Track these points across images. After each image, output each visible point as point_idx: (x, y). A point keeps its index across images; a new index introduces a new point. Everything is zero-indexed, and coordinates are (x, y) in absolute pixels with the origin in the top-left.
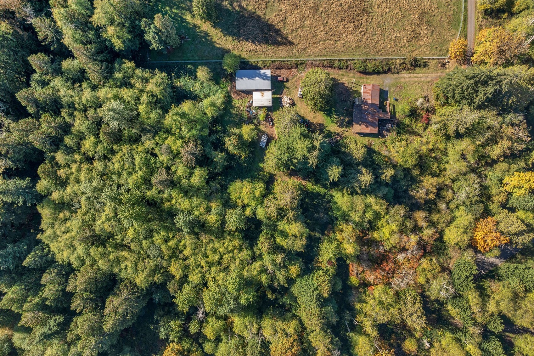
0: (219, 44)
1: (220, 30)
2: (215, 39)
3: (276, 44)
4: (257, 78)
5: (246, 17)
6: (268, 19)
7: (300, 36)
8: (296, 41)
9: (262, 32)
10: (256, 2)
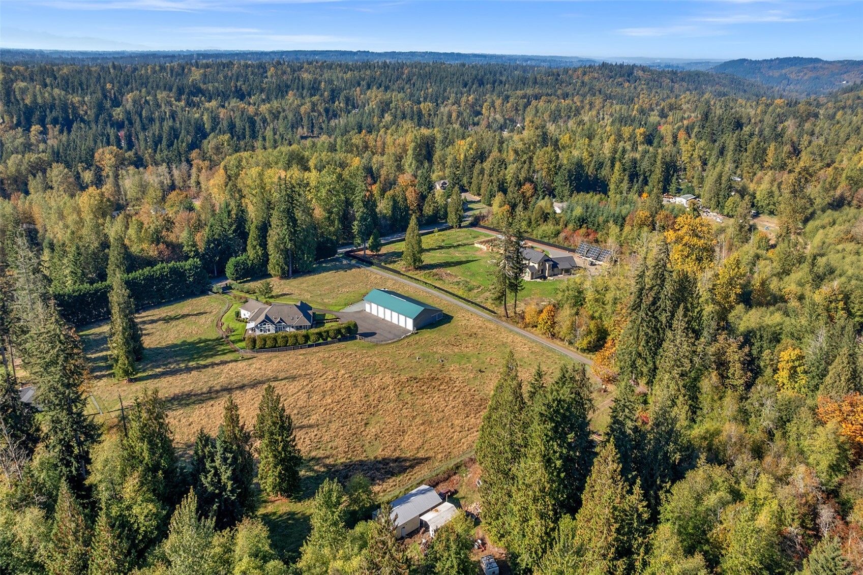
3: (407, 469)
5: (342, 469)
6: (375, 458)
7: (431, 449)
8: (431, 454)
9: (378, 470)
10: (345, 452)
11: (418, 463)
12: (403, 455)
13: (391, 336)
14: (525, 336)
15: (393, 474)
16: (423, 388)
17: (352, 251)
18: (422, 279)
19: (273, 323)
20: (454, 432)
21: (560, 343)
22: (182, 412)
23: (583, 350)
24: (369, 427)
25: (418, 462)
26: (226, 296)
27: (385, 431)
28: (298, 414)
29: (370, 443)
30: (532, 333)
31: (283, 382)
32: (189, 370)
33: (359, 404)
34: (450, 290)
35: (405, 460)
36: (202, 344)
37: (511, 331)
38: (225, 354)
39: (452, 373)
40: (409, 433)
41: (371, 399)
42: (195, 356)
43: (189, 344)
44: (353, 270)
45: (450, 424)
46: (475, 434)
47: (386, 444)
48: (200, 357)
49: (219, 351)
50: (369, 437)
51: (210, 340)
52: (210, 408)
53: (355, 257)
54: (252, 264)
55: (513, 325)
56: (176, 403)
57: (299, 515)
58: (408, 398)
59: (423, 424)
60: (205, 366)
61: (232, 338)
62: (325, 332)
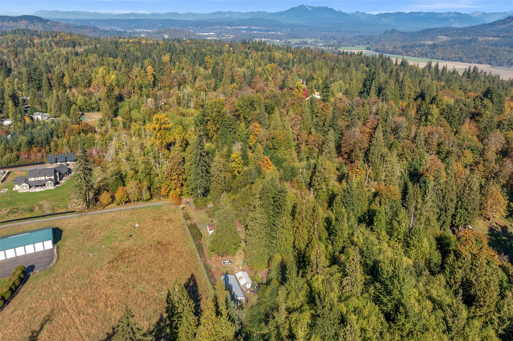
7: (186, 272)
8: (189, 274)
11: (194, 280)
13: (48, 259)
14: (112, 211)
16: (126, 261)
21: (131, 204)
24: (146, 291)
27: (156, 286)
37: (101, 214)
39: (122, 246)
50: (156, 294)
55: (95, 211)
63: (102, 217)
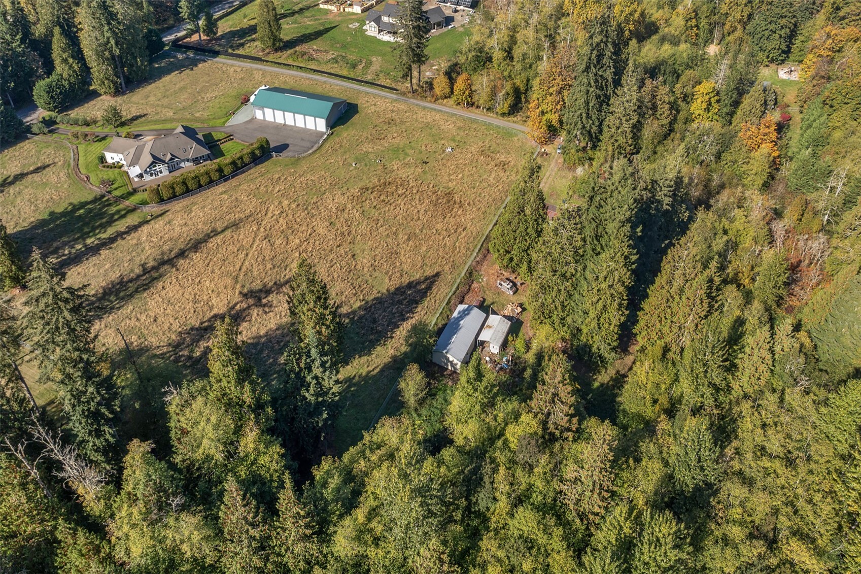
0: (376, 368)
1: (357, 356)
2: (364, 371)
3: (426, 292)
4: (462, 322)
5: (365, 314)
6: (388, 290)
7: (435, 263)
8: (437, 269)
9: (400, 302)
10: (355, 295)
11: (432, 283)
12: (412, 279)
13: (308, 144)
14: (441, 111)
15: (417, 302)
16: (382, 198)
17: (178, 40)
18: (290, 62)
19: (164, 162)
20: (443, 239)
21: (477, 111)
22: (131, 307)
23: (503, 115)
24: (359, 258)
25: (432, 280)
26: (55, 135)
27: (378, 258)
28: (274, 267)
29: (371, 276)
30: (445, 105)
31: (228, 233)
32: (94, 250)
33: (331, 236)
34: (332, 71)
35: (419, 283)
36: (82, 211)
37: (424, 108)
38: (123, 216)
39: (399, 172)
40: (403, 253)
41: (338, 225)
42: (86, 230)
43: (64, 214)
44: (200, 66)
45: (434, 231)
46: (464, 234)
47: (388, 272)
48: (94, 229)
49: (113, 215)
50: (366, 269)
51: (87, 203)
52: (164, 292)
53: (188, 47)
54: (70, 83)
55: (421, 100)
56: (112, 298)
57: (357, 378)
58: (375, 214)
59: (409, 239)
60: (112, 240)
61: (117, 193)
62: (239, 159)
63: (421, 114)
